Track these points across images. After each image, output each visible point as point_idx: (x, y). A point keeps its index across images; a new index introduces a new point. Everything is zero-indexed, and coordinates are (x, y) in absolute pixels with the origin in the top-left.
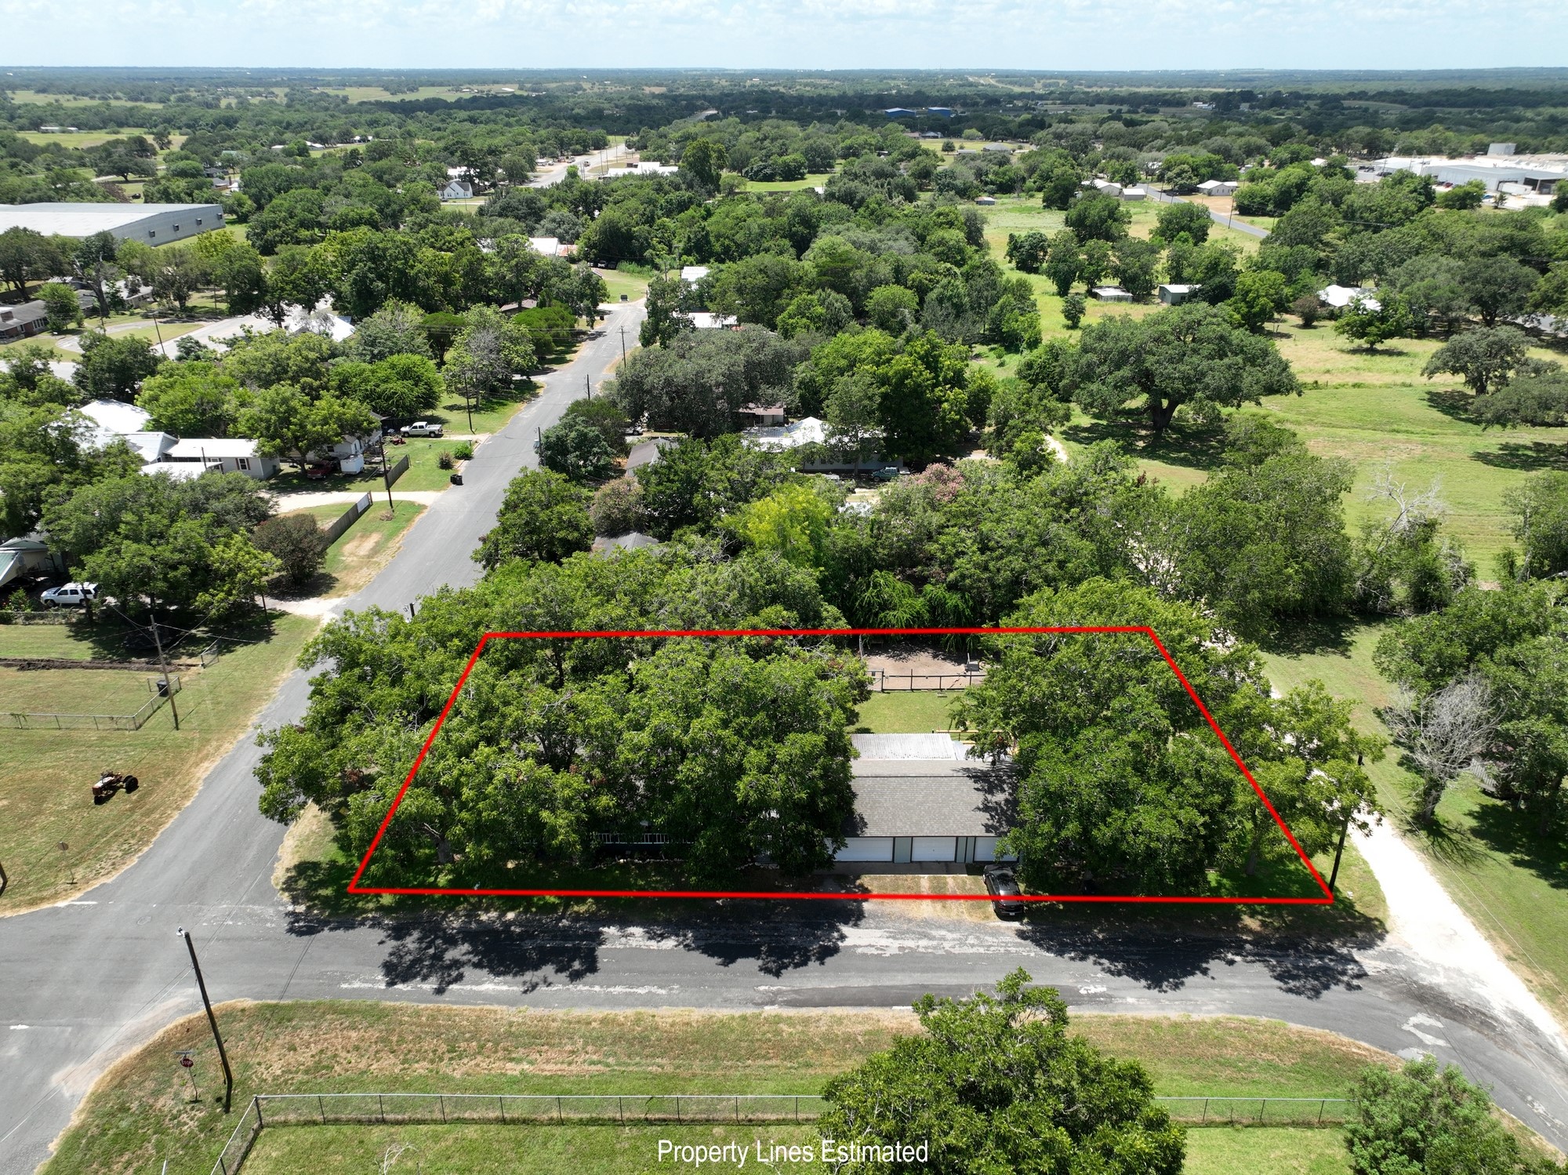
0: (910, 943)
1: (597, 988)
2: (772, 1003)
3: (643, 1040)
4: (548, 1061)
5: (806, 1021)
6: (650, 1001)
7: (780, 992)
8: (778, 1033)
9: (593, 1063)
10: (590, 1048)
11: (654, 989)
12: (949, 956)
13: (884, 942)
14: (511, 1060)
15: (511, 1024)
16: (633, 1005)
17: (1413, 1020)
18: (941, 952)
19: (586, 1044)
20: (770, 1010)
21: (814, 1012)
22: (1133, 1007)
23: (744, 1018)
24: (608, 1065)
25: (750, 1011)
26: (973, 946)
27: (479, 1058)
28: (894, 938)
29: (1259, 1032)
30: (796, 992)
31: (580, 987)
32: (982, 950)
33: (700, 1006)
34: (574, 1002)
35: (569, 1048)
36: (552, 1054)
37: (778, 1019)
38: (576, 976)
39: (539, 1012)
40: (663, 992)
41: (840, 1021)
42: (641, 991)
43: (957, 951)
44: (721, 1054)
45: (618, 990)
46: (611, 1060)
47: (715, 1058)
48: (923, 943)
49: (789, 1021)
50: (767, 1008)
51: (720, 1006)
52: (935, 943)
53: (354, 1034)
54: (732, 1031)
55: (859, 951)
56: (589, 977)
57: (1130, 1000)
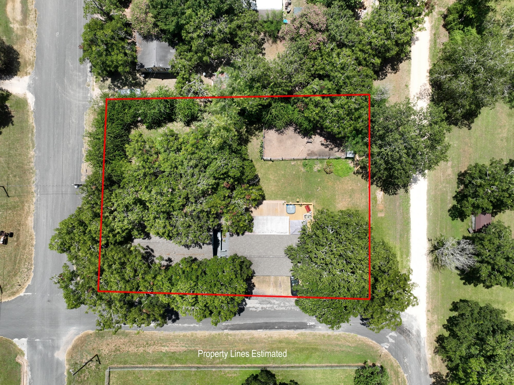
0: (265, 306)
1: (180, 325)
2: (226, 329)
3: (194, 340)
4: (172, 346)
5: (235, 335)
6: (194, 329)
7: (228, 326)
8: (227, 338)
9: (183, 346)
10: (181, 342)
11: (195, 325)
12: (275, 311)
13: (258, 305)
14: (163, 346)
15: (160, 336)
16: (190, 330)
17: (391, 334)
18: (273, 310)
19: (180, 341)
20: (226, 331)
21: (237, 332)
22: (320, 330)
23: (219, 334)
24: (186, 347)
25: (221, 332)
26: (282, 307)
27: (155, 346)
28: (261, 304)
29: (349, 338)
30: (232, 325)
31: (176, 324)
32: (284, 309)
33: (208, 330)
34: (175, 329)
35: (176, 342)
36: (172, 344)
37: (228, 334)
38: (174, 321)
39: (167, 333)
40: (197, 326)
41: (244, 335)
42: (192, 325)
43: (277, 309)
44: (214, 344)
45: (186, 325)
46: (187, 346)
47: (212, 345)
48: (269, 306)
49: (231, 335)
50: (225, 331)
51: (213, 330)
52: (272, 305)
53: (122, 340)
54: (216, 338)
55: (250, 309)
56: (177, 321)
57: (320, 327)
